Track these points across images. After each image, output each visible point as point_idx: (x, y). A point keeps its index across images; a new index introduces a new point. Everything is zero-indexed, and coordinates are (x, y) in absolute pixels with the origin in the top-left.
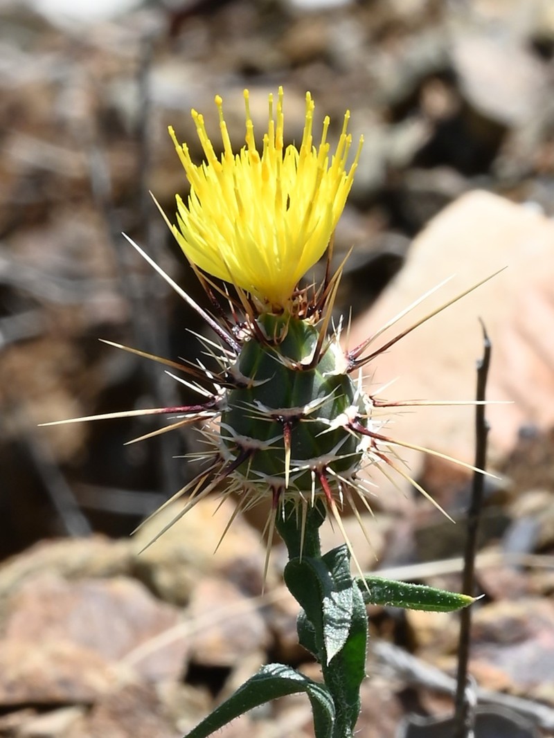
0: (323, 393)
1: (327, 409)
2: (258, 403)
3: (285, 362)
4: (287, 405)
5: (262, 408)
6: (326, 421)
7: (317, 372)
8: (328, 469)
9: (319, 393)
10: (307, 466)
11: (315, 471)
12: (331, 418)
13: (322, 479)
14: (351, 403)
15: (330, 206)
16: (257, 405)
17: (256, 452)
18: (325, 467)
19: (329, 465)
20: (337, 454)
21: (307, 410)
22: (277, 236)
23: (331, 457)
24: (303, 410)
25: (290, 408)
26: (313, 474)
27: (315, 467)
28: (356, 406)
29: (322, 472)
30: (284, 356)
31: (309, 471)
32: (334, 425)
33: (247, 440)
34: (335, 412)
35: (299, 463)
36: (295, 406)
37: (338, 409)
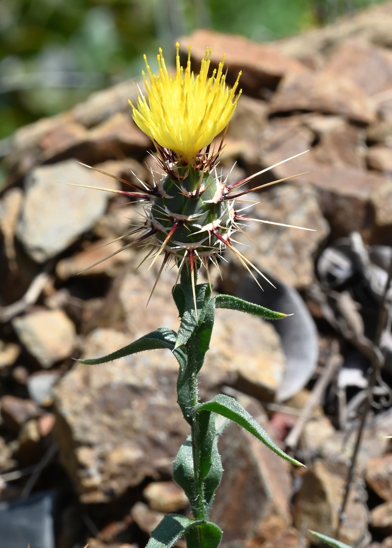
0: (202, 210)
1: (202, 219)
2: (166, 207)
3: (183, 190)
4: (180, 213)
5: (167, 210)
6: (199, 226)
7: (201, 199)
8: (195, 251)
9: (199, 210)
10: (185, 247)
11: (188, 250)
12: (203, 225)
13: (191, 255)
14: (218, 218)
15: (215, 123)
16: (164, 208)
17: (160, 232)
18: (194, 250)
19: (197, 249)
20: (202, 244)
21: (190, 218)
22: (181, 133)
23: (198, 245)
24: (188, 218)
25: (181, 214)
26: (186, 252)
27: (188, 248)
28: (220, 219)
29: (191, 252)
30: (184, 187)
31: (184, 250)
32: (203, 229)
33: (157, 224)
34: (206, 222)
35: (181, 244)
36: (184, 215)
37: (209, 220)
